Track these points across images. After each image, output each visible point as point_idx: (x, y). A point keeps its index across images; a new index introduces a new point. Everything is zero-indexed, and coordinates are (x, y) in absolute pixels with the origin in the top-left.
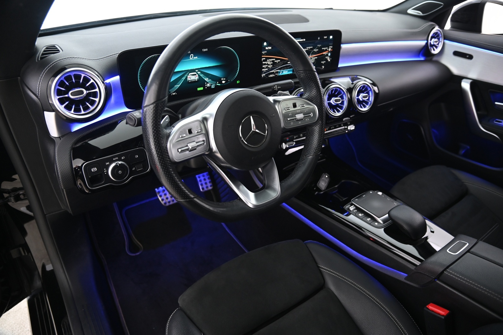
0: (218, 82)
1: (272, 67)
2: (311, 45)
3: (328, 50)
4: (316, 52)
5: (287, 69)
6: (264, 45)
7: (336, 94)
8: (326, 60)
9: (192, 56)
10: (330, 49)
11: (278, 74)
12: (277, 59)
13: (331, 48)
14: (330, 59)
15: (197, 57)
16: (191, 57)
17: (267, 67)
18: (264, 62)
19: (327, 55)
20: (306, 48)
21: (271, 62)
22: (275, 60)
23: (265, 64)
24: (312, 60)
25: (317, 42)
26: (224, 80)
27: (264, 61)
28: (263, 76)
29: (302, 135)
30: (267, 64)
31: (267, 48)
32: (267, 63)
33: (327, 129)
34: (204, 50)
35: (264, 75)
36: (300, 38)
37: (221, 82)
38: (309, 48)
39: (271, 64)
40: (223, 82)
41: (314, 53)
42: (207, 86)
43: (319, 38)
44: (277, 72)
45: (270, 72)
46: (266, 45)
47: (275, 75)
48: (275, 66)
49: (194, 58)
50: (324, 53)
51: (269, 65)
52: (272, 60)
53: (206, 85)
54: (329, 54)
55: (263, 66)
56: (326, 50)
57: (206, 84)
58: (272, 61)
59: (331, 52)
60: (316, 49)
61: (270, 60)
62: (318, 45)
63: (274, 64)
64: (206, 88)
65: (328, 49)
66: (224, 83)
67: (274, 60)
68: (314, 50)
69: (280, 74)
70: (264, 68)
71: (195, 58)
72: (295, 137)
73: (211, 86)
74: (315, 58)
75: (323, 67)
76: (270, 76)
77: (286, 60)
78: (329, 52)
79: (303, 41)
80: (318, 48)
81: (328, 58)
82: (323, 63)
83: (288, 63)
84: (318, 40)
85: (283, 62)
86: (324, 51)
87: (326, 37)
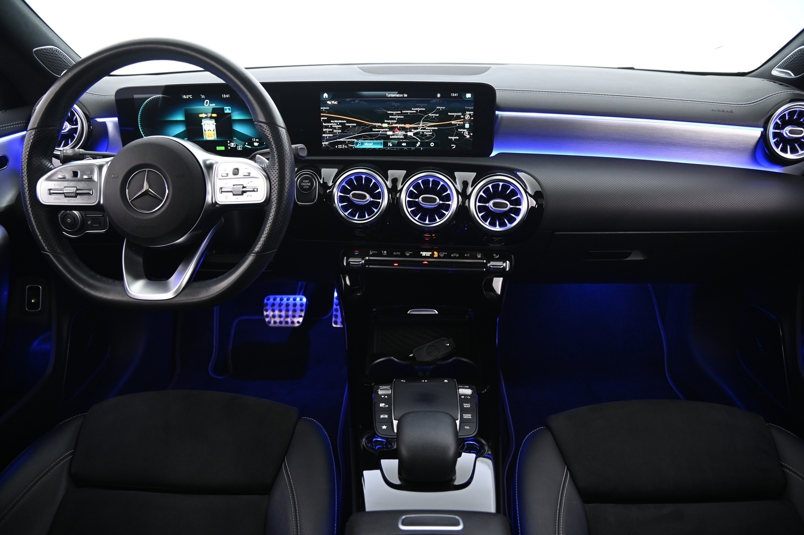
0: (247, 143)
1: (341, 133)
2: (422, 105)
3: (464, 118)
4: (433, 119)
5: (370, 140)
6: (324, 97)
8: (461, 135)
9: (207, 102)
10: (467, 117)
11: (354, 145)
12: (350, 122)
13: (470, 115)
14: (469, 134)
15: (214, 105)
16: (207, 104)
17: (330, 132)
18: (325, 123)
19: (463, 127)
20: (411, 110)
21: (338, 125)
22: (347, 123)
23: (327, 127)
24: (426, 131)
25: (434, 101)
26: (256, 142)
27: (325, 121)
28: (325, 145)
29: (385, 252)
30: (331, 127)
31: (329, 102)
32: (331, 126)
33: (442, 255)
34: (225, 96)
35: (327, 143)
36: (397, 92)
37: (251, 144)
38: (417, 111)
39: (339, 129)
40: (256, 144)
41: (432, 120)
43: (439, 95)
44: (353, 143)
45: (338, 140)
46: (327, 97)
47: (348, 146)
48: (346, 133)
49: (210, 105)
50: (453, 122)
51: (335, 128)
52: (340, 121)
53: (229, 145)
54: (467, 126)
55: (324, 130)
56: (458, 118)
57: (230, 143)
58: (341, 124)
59: (470, 122)
60: (434, 113)
61: (335, 121)
62: (437, 107)
63: (344, 128)
64: (229, 148)
65: (462, 117)
66: (256, 146)
67: (345, 123)
68: (430, 114)
69: (358, 146)
70: (325, 133)
71: (212, 105)
72: (371, 253)
73: (236, 147)
74: (433, 128)
75: (454, 146)
76: (338, 147)
77: (369, 125)
78: (465, 121)
79: (403, 97)
80: (438, 112)
81: (464, 132)
82: (452, 139)
83: (374, 130)
84: (437, 97)
85: (362, 128)
86: (452, 118)
87: (456, 95)
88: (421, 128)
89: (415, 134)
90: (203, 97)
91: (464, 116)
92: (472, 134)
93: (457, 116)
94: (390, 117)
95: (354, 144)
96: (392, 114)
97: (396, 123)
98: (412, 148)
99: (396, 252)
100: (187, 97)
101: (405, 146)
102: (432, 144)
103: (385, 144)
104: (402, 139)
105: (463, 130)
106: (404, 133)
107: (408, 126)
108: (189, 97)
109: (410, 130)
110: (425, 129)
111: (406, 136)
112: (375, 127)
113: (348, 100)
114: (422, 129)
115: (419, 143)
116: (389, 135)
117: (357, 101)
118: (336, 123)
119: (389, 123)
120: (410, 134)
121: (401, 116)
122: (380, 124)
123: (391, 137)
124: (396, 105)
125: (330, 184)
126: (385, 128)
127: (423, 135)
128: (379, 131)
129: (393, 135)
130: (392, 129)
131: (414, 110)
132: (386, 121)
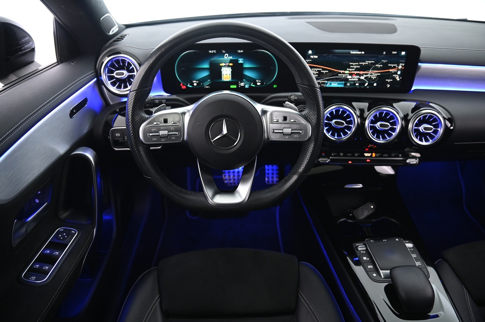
0: (252, 83)
1: (317, 77)
2: (372, 59)
3: (398, 68)
5: (336, 81)
6: (309, 53)
8: (394, 79)
9: (226, 55)
10: (400, 67)
11: (325, 85)
12: (324, 69)
13: (402, 65)
14: (399, 78)
15: (231, 57)
16: (226, 56)
19: (396, 73)
20: (365, 62)
21: (316, 71)
22: (322, 70)
24: (373, 76)
25: (381, 56)
26: (259, 82)
29: (342, 154)
31: (312, 57)
33: (378, 155)
34: (239, 51)
36: (358, 51)
37: (255, 83)
38: (369, 63)
39: (317, 74)
40: (258, 84)
41: (377, 69)
42: (240, 85)
43: (384, 53)
44: (324, 83)
46: (311, 53)
47: (321, 85)
48: (321, 77)
49: (229, 57)
50: (391, 70)
52: (318, 69)
54: (399, 73)
56: (394, 67)
57: (240, 83)
58: (318, 71)
59: (401, 70)
60: (379, 65)
61: (315, 69)
62: (382, 61)
63: (320, 73)
64: (239, 86)
65: (397, 67)
66: (259, 85)
67: (321, 70)
68: (377, 65)
69: (328, 85)
71: (230, 57)
72: (333, 154)
73: (244, 86)
74: (378, 74)
75: (389, 86)
77: (337, 72)
78: (398, 70)
79: (361, 54)
80: (382, 64)
81: (396, 77)
82: (388, 81)
83: (339, 75)
84: (382, 54)
85: (332, 74)
86: (391, 68)
87: (396, 53)
88: (370, 74)
89: (365, 78)
90: (224, 52)
91: (398, 66)
92: (401, 78)
93: (393, 66)
94: (351, 67)
95: (325, 84)
96: (352, 65)
97: (354, 71)
98: (362, 87)
99: (349, 153)
100: (213, 52)
101: (358, 86)
102: (375, 84)
103: (345, 84)
104: (357, 81)
105: (396, 75)
106: (358, 77)
107: (361, 73)
108: (214, 52)
109: (362, 75)
110: (372, 75)
111: (359, 79)
112: (340, 73)
113: (325, 55)
114: (370, 75)
115: (367, 84)
116: (349, 79)
117: (330, 56)
118: (315, 70)
119: (349, 71)
120: (362, 78)
121: (358, 66)
122: (343, 71)
123: (349, 80)
124: (356, 59)
126: (347, 74)
127: (371, 78)
128: (343, 76)
129: (351, 78)
130: (351, 74)
131: (367, 63)
132: (348, 69)
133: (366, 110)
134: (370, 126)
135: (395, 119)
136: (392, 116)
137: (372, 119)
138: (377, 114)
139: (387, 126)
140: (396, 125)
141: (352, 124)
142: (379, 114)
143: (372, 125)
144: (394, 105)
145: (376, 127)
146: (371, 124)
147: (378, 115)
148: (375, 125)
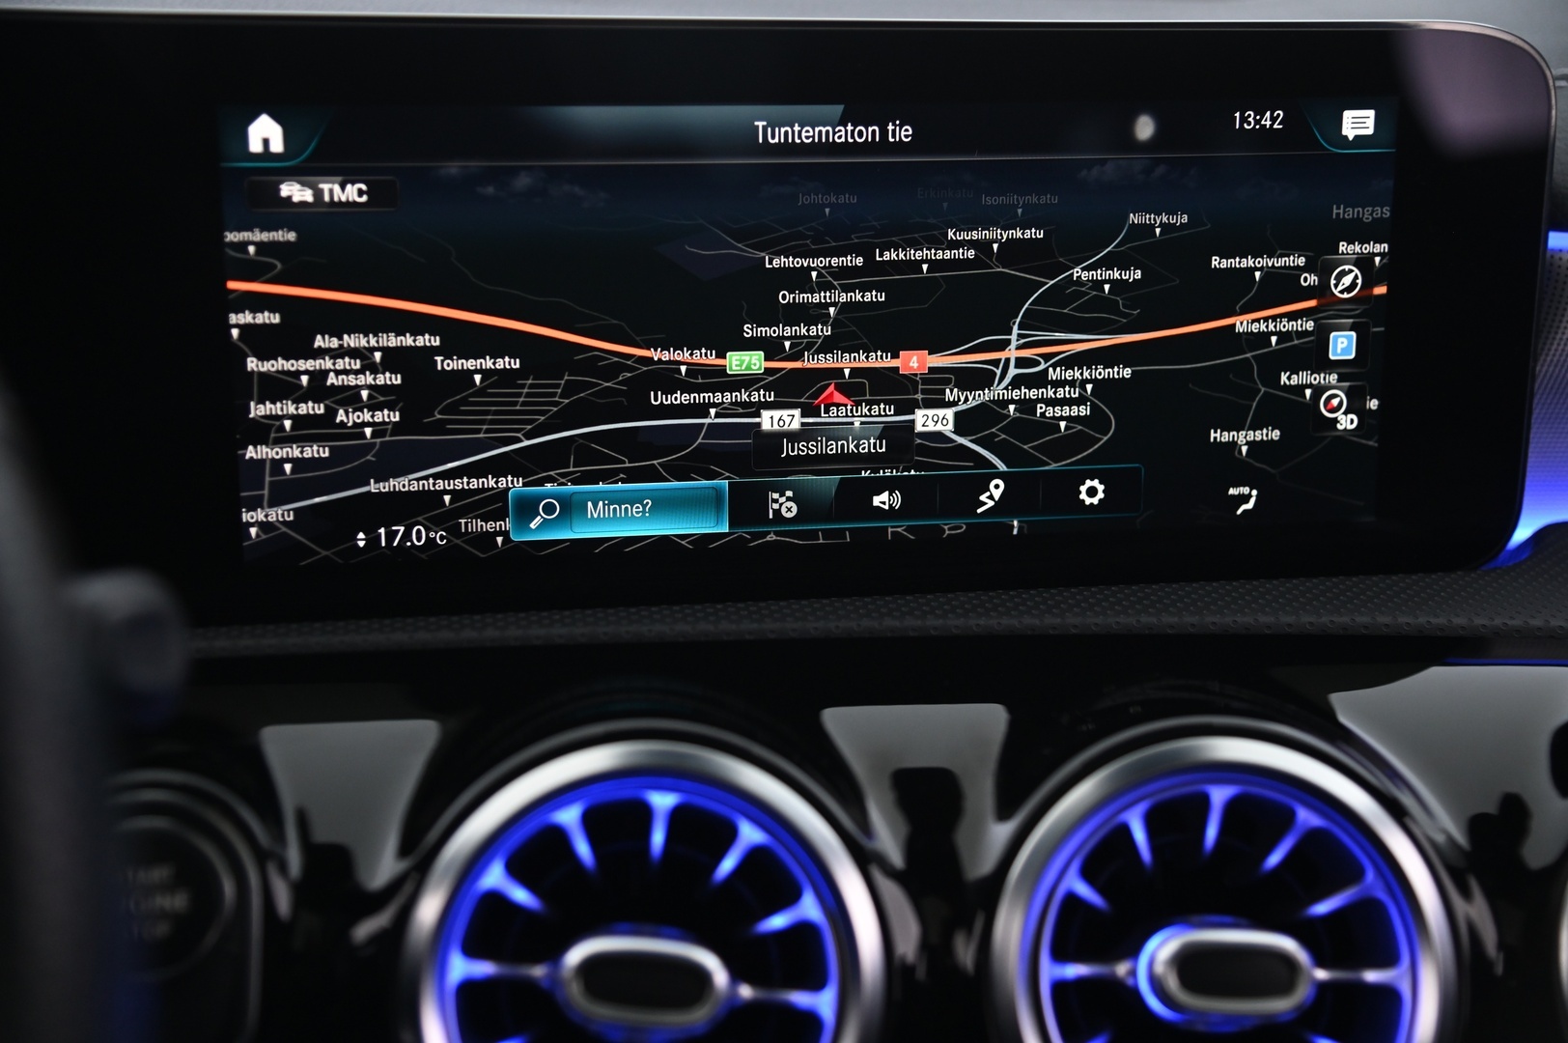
1: (397, 429)
2: (1019, 203)
3: (1322, 291)
4: (1100, 303)
5: (633, 476)
6: (257, 150)
7: (1274, 859)
10: (1346, 282)
11: (508, 524)
12: (462, 340)
13: (1363, 262)
14: (1354, 402)
17: (306, 429)
18: (262, 358)
19: (1313, 354)
20: (940, 242)
21: (370, 367)
22: (446, 351)
23: (279, 387)
24: (1049, 392)
25: (1112, 167)
27: (261, 341)
28: (264, 526)
30: (318, 389)
31: (294, 191)
32: (319, 376)
35: (275, 514)
36: (838, 109)
38: (983, 246)
39: (382, 397)
41: (1089, 311)
43: (1145, 128)
44: (494, 505)
45: (373, 487)
46: (277, 146)
47: (454, 531)
48: (439, 428)
50: (1242, 323)
51: (349, 397)
52: (392, 341)
54: (1343, 345)
55: (258, 410)
56: (1280, 288)
58: (394, 359)
59: (1363, 314)
60: (1107, 263)
61: (351, 341)
62: (1134, 218)
63: (422, 390)
65: (1312, 279)
67: (429, 352)
68: (1077, 272)
69: (537, 530)
70: (266, 430)
74: (1102, 373)
75: (1248, 499)
76: (372, 540)
77: (623, 363)
78: (1329, 312)
79: (883, 146)
80: (1139, 249)
81: (1319, 391)
82: (1233, 445)
83: (658, 399)
84: (1130, 143)
85: (570, 389)
86: (1239, 292)
87: (1271, 120)
88: (1013, 371)
89: (963, 423)
91: (1324, 274)
92: (1373, 404)
93: (1270, 273)
94: (785, 297)
95: (501, 515)
96: (798, 280)
97: (827, 346)
98: (950, 527)
101: (891, 514)
102: (1092, 492)
103: (747, 506)
104: (872, 460)
105: (1317, 379)
106: (886, 414)
107: (914, 362)
109: (931, 390)
110: (1042, 380)
111: (900, 438)
112: (667, 378)
113: (453, 168)
114: (1017, 382)
115: (997, 489)
116: (777, 437)
117: (523, 181)
118: (354, 353)
119: (771, 348)
120: (929, 420)
121: (864, 288)
122: (704, 357)
123: (787, 450)
124: (828, 203)
125: (384, 867)
126: (746, 382)
127: (1029, 425)
128: (701, 410)
129: (805, 434)
130: (790, 389)
131: (961, 245)
132: (748, 331)
133: (981, 791)
134: (1060, 987)
135: (1370, 875)
136: (1313, 835)
137: (1072, 900)
138: (1125, 830)
139: (1277, 972)
140: (1389, 960)
141: (817, 985)
142: (1150, 822)
143: (1074, 971)
144: (1348, 707)
145: (1135, 992)
146: (1060, 956)
147: (1139, 835)
148: (1122, 969)
